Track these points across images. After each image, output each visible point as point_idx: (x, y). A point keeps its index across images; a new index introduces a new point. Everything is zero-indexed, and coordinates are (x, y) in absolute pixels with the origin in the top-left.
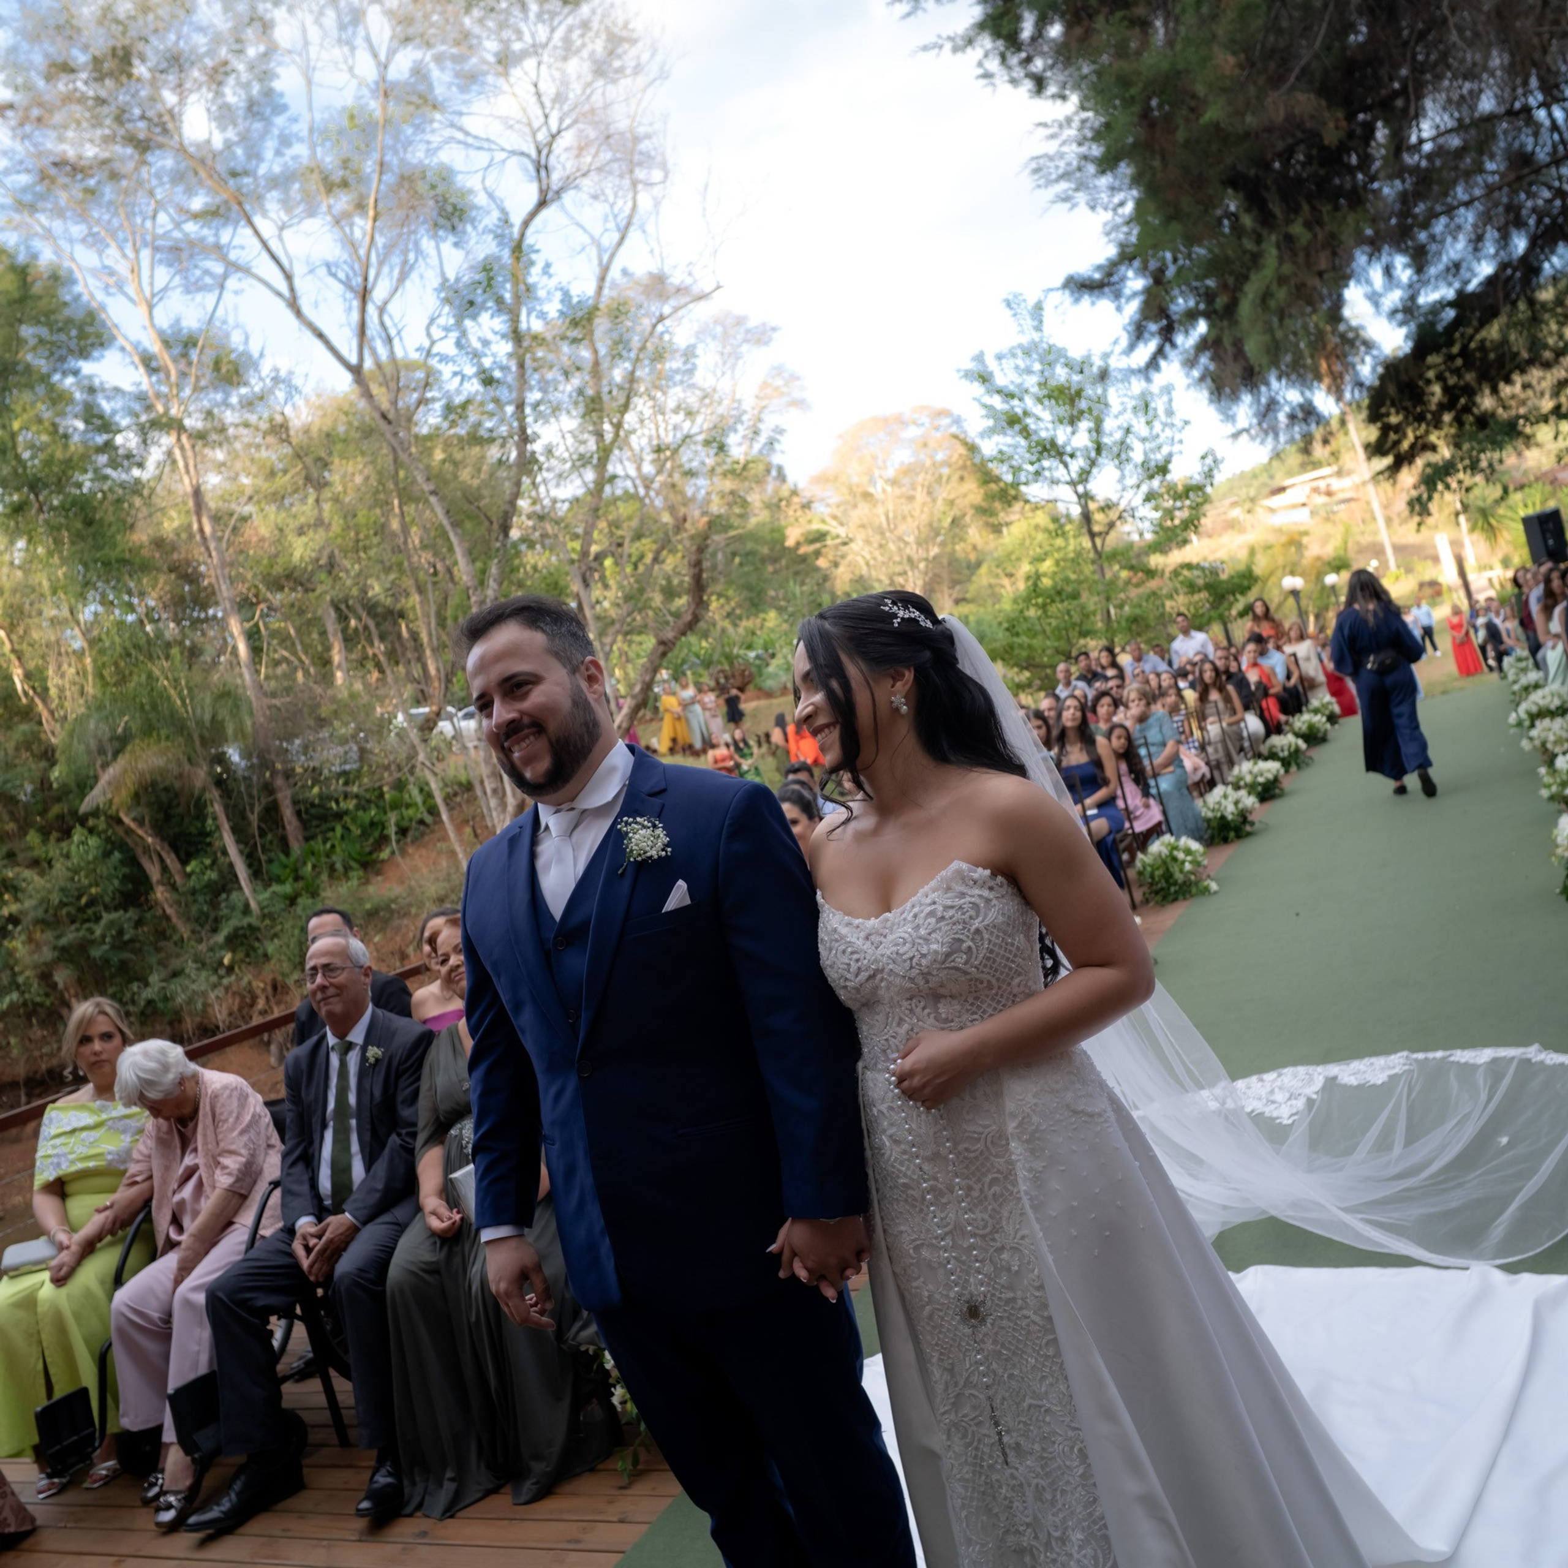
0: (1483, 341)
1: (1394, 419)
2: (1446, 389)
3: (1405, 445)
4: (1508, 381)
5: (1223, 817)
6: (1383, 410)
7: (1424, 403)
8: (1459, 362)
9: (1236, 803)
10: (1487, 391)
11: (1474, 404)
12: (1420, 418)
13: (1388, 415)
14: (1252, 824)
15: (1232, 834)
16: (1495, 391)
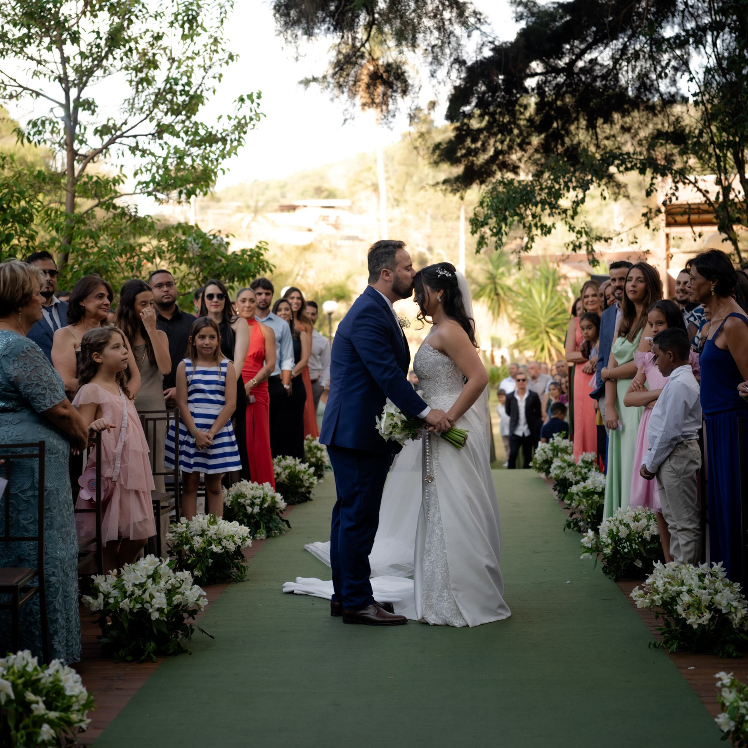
0: (594, 62)
1: (475, 124)
2: (540, 106)
3: (482, 158)
4: (608, 120)
5: (144, 613)
6: (467, 109)
7: (513, 114)
8: (561, 79)
9: (170, 593)
10: (583, 123)
11: (568, 133)
12: (505, 130)
13: (470, 116)
14: (188, 631)
15: (152, 646)
16: (591, 126)
